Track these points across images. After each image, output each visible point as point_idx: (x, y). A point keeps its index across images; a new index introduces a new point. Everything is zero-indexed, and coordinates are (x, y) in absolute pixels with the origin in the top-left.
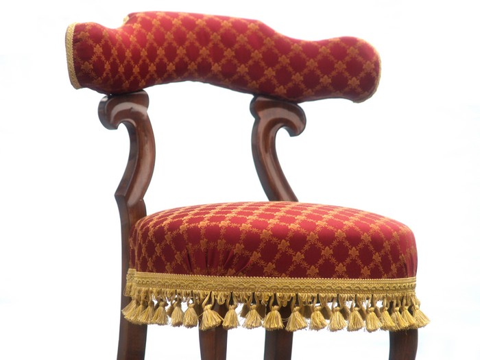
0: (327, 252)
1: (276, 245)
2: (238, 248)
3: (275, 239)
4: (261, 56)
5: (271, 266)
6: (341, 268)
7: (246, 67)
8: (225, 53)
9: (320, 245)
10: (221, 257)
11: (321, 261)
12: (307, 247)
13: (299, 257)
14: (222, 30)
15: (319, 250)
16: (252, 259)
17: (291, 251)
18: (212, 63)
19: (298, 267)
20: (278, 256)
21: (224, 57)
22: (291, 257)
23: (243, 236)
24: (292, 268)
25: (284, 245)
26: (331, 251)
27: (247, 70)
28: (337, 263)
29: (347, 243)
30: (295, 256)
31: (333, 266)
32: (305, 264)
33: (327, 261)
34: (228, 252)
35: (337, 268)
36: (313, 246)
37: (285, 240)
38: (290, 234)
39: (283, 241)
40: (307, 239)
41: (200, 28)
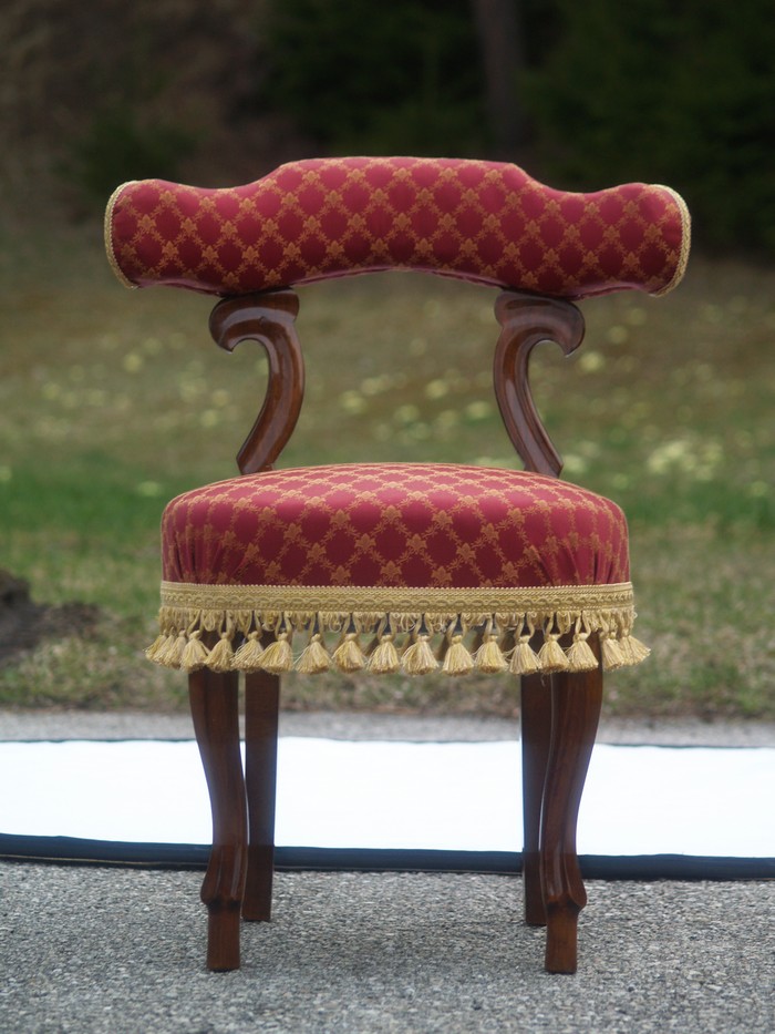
0: (365, 542)
1: (281, 532)
2: (228, 538)
3: (279, 522)
4: (498, 223)
5: (275, 566)
6: (391, 568)
7: (474, 243)
8: (441, 222)
9: (352, 530)
10: (208, 553)
11: (354, 558)
12: (330, 535)
13: (317, 551)
14: (437, 184)
15: (351, 540)
16: (248, 555)
17: (304, 542)
18: (417, 239)
19: (317, 567)
20: (284, 550)
21: (438, 227)
22: (304, 552)
23: (234, 518)
24: (306, 570)
25: (293, 532)
26: (373, 540)
27: (475, 247)
28: (383, 561)
29: (402, 528)
30: (310, 549)
31: (377, 566)
32: (327, 564)
33: (365, 558)
34: (217, 544)
35: (383, 570)
36: (340, 533)
37: (295, 523)
38: (304, 514)
39: (292, 525)
40: (331, 522)
41: (399, 183)
